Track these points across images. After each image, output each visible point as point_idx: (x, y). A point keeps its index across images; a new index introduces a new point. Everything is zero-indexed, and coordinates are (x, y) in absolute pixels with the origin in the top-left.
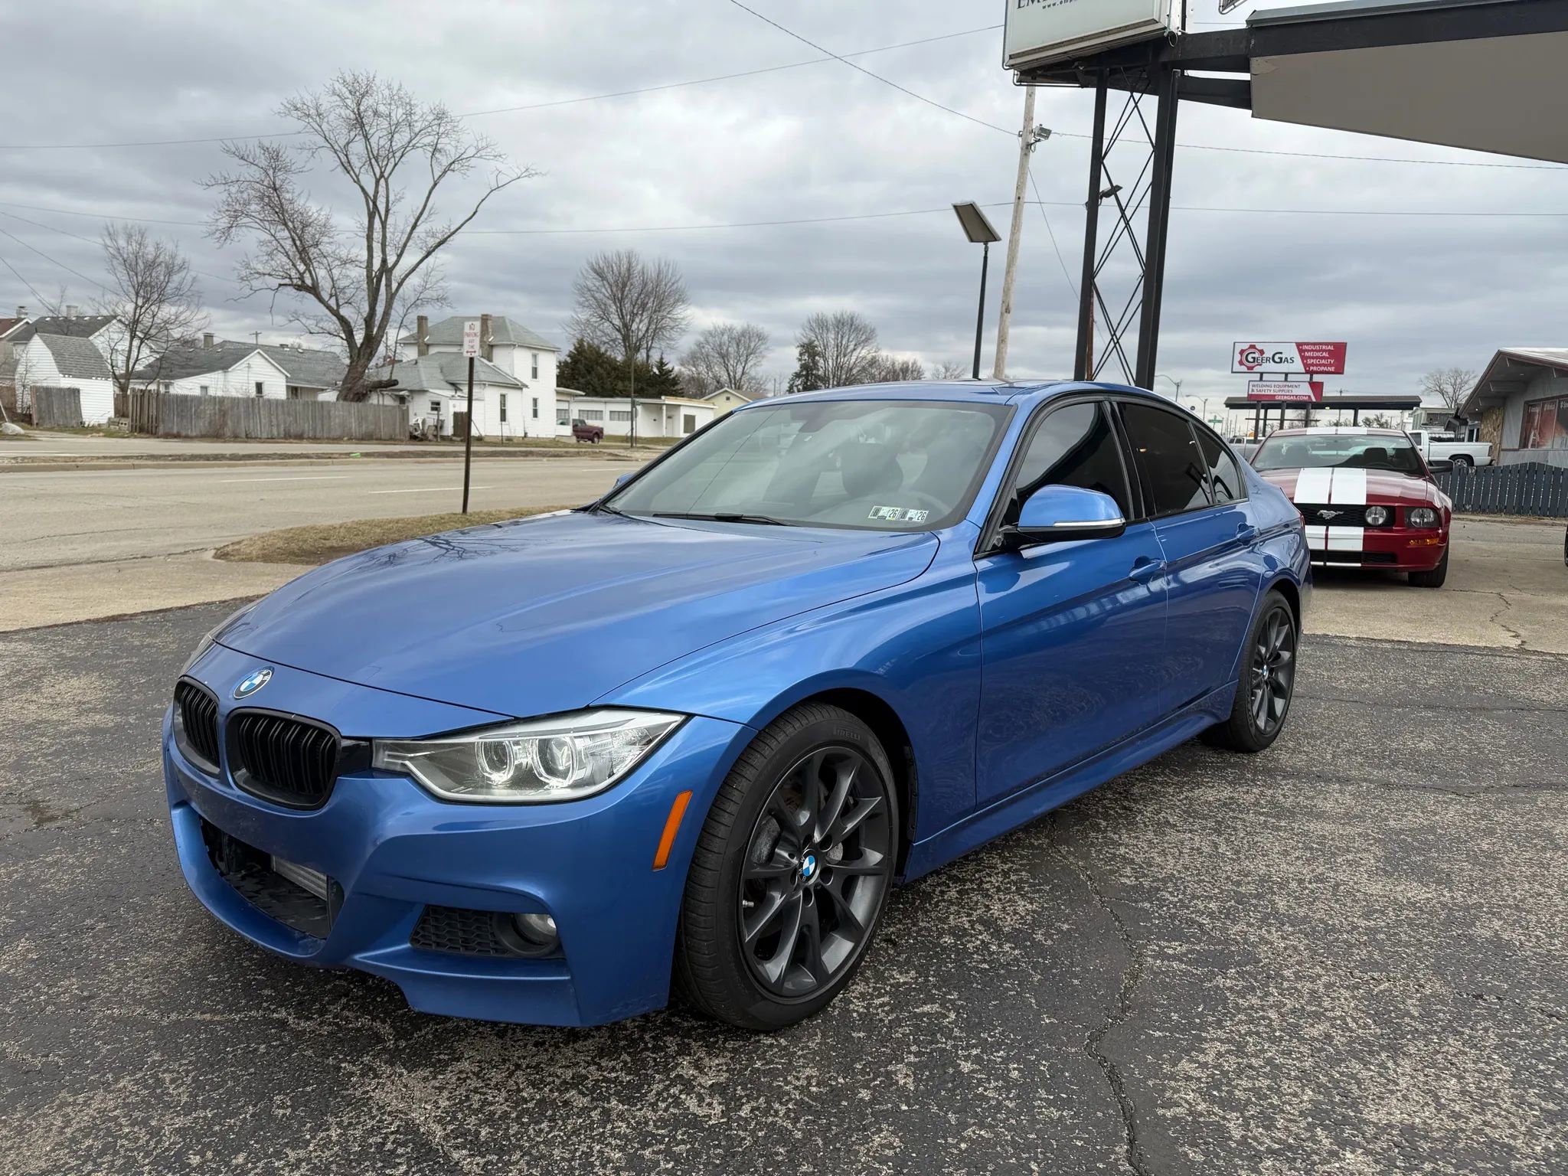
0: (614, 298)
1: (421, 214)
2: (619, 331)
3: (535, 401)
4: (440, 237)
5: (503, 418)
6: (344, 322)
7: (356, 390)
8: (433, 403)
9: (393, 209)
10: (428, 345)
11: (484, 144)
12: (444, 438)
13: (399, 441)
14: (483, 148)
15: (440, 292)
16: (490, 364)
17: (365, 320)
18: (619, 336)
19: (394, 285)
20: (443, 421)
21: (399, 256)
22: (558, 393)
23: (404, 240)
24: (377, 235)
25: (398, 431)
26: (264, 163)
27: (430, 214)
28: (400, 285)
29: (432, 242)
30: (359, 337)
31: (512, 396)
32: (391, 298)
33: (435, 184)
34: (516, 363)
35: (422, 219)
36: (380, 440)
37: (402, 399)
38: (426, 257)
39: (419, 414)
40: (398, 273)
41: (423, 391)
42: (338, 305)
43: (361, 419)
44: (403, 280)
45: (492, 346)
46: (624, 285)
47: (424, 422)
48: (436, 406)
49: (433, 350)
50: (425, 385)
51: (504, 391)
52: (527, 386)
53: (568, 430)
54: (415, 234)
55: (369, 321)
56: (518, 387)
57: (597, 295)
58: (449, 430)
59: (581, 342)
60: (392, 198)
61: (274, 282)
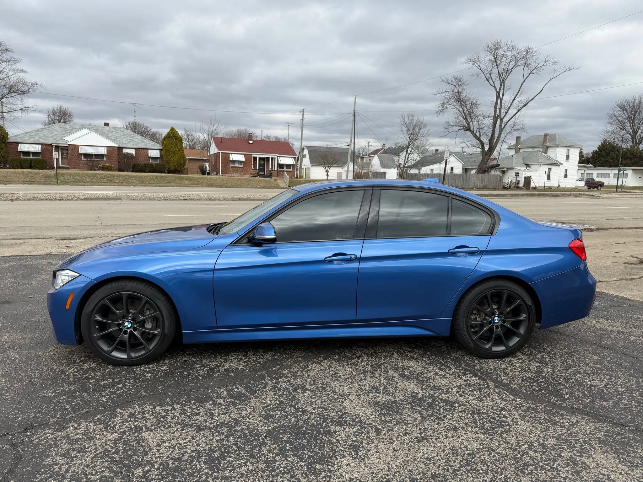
0: (629, 118)
1: (517, 94)
2: (630, 134)
3: (566, 170)
4: (524, 103)
5: (549, 178)
6: (481, 142)
7: (484, 169)
8: (516, 173)
9: (505, 94)
10: (520, 149)
11: (548, 58)
12: (518, 188)
13: (499, 190)
14: (548, 61)
15: (521, 126)
16: (546, 155)
17: (489, 140)
18: (630, 137)
19: (503, 125)
20: (519, 181)
21: (506, 113)
22: (579, 166)
23: (509, 106)
24: (499, 106)
25: (498, 185)
26: (455, 83)
27: (521, 94)
28: (506, 125)
29: (521, 105)
30: (487, 148)
31: (554, 169)
32: (501, 130)
33: (524, 81)
34: (558, 154)
35: (517, 96)
36: (489, 189)
37: (504, 172)
38: (518, 112)
39: (510, 178)
40: (505, 120)
41: (512, 168)
42: (480, 135)
43: (482, 180)
44: (507, 123)
45: (547, 147)
46: (635, 113)
47: (511, 182)
48: (517, 174)
49: (521, 151)
50: (514, 166)
51: (550, 167)
52: (562, 164)
53: (583, 184)
54: (514, 103)
55: (491, 141)
56: (558, 164)
57: (619, 118)
58: (521, 184)
59: (605, 141)
60: (505, 89)
61: (457, 129)
